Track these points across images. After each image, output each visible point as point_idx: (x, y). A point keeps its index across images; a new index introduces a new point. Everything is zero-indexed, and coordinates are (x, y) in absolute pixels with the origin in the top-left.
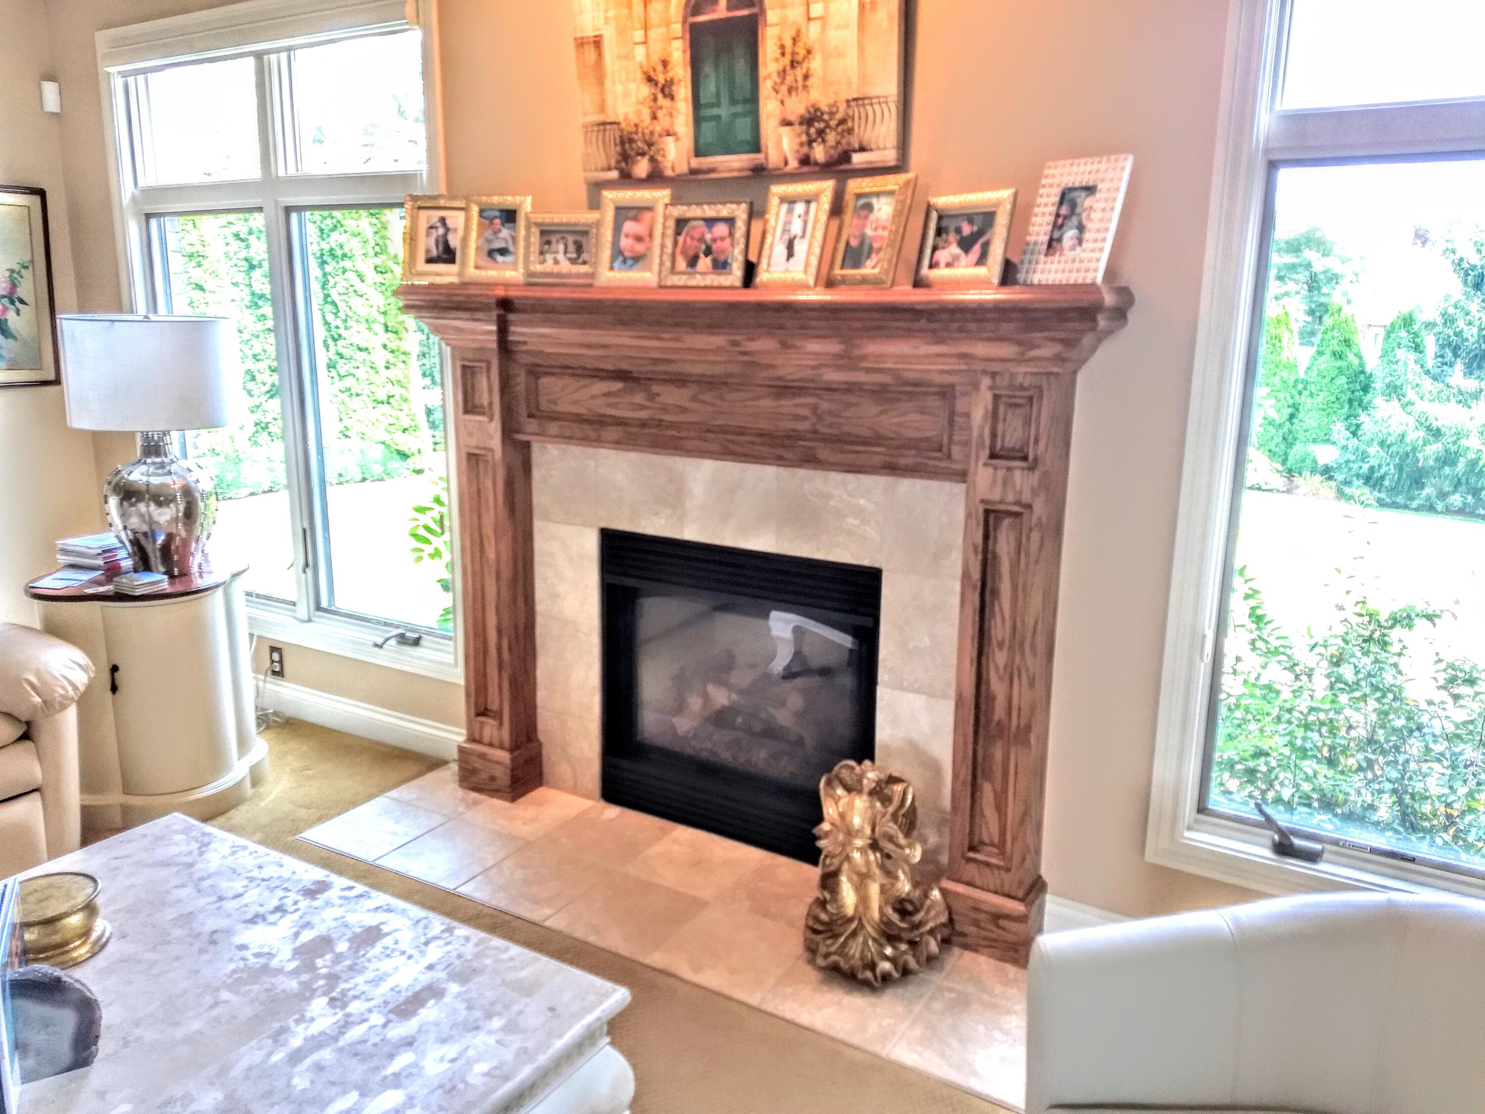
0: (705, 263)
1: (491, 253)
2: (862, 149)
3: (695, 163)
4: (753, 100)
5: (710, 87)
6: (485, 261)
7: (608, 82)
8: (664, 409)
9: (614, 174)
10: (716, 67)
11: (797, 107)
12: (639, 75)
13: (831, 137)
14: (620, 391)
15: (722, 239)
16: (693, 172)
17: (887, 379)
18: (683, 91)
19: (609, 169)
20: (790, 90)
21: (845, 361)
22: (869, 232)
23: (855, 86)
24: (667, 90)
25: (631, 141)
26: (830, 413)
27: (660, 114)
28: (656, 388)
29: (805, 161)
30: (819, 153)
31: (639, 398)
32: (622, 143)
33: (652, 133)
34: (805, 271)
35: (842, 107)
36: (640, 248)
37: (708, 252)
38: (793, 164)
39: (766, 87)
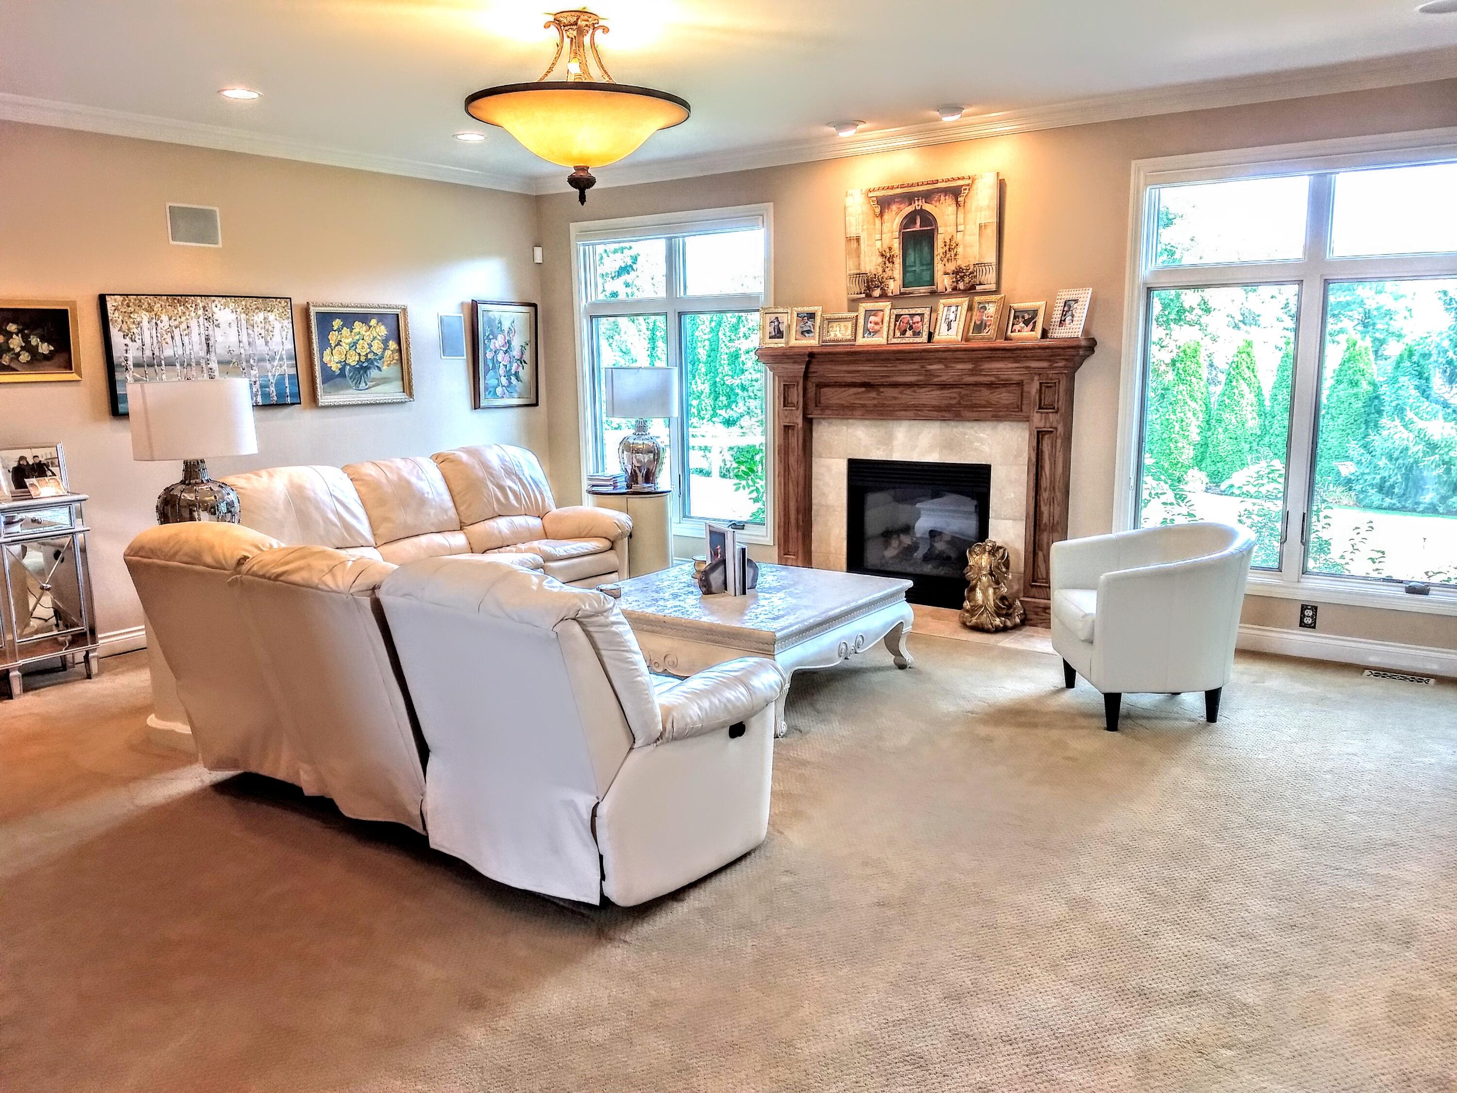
0: (909, 333)
1: (802, 333)
2: (980, 284)
3: (903, 290)
4: (932, 263)
5: (911, 258)
6: (799, 336)
7: (862, 256)
8: (885, 398)
9: (863, 295)
10: (915, 250)
11: (951, 267)
12: (878, 253)
13: (967, 279)
14: (863, 392)
15: (918, 322)
16: (901, 294)
17: (993, 379)
18: (898, 261)
19: (861, 293)
20: (948, 260)
21: (973, 372)
22: (984, 318)
23: (977, 258)
24: (891, 260)
25: (872, 281)
26: (966, 395)
27: (887, 270)
28: (882, 390)
29: (955, 289)
30: (961, 286)
31: (873, 394)
32: (868, 282)
33: (882, 278)
34: (957, 335)
35: (972, 267)
36: (877, 327)
37: (911, 328)
38: (949, 290)
39: (937, 259)
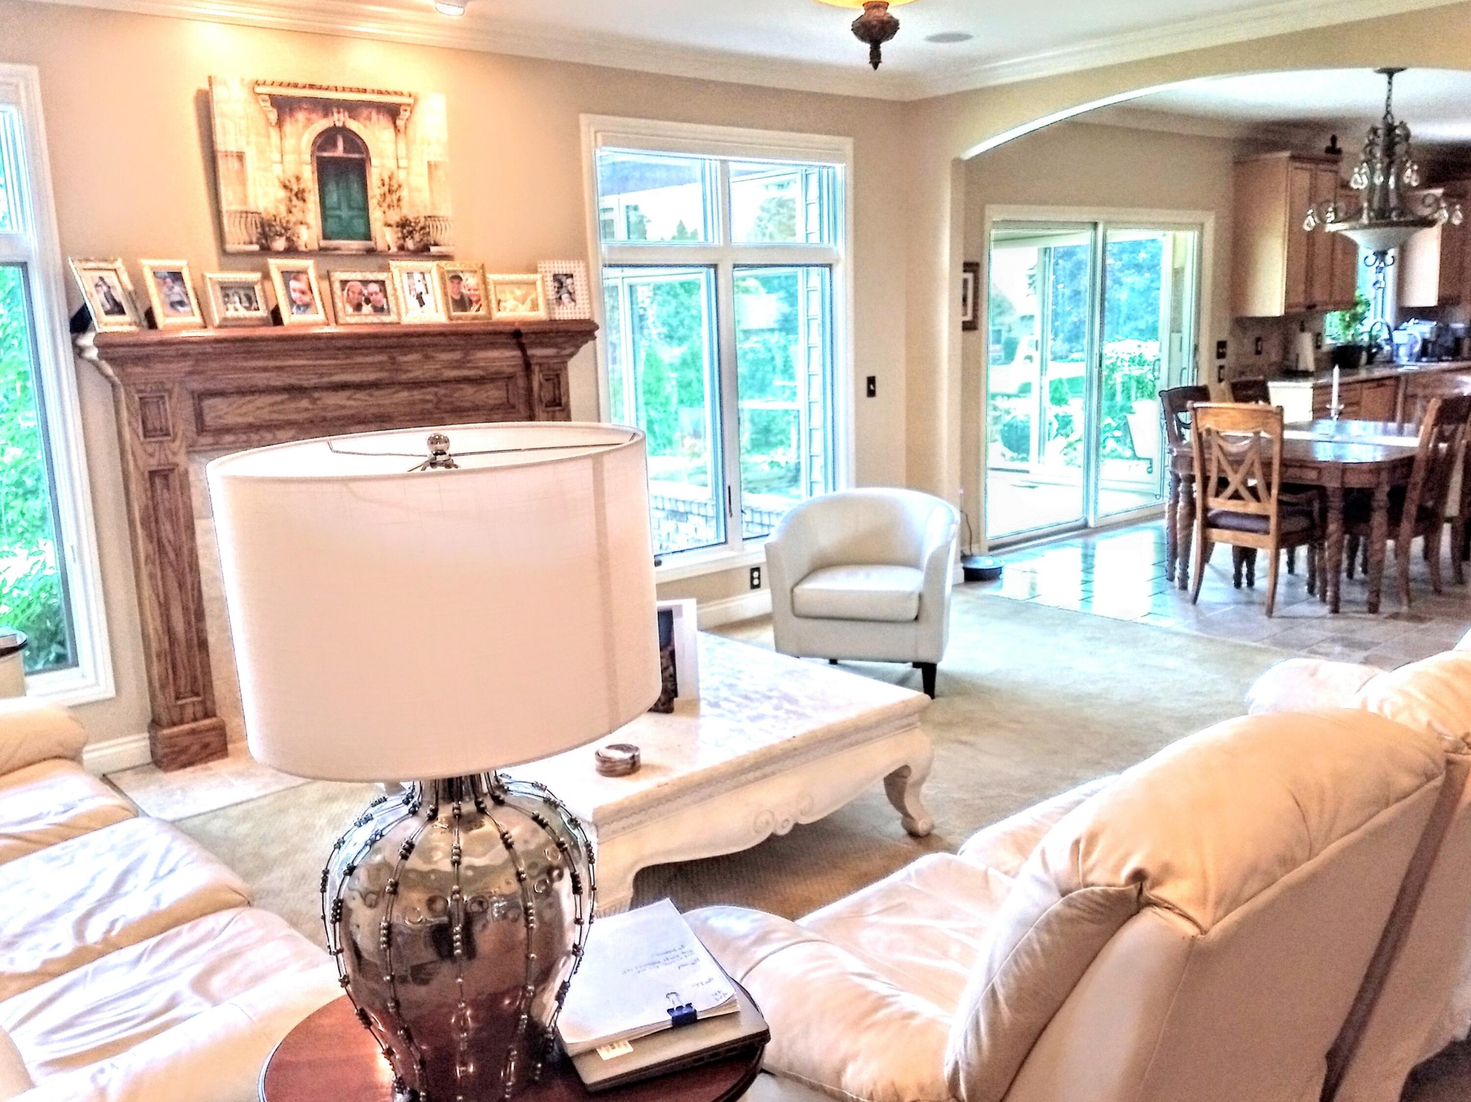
0: (367, 309)
1: (173, 305)
2: (436, 244)
3: (323, 243)
4: (365, 208)
5: (333, 198)
6: (169, 311)
7: (250, 184)
8: (324, 409)
9: (256, 247)
10: (338, 184)
11: (394, 216)
12: (277, 183)
13: (417, 236)
14: (282, 402)
15: (376, 293)
16: (321, 249)
17: (481, 373)
18: (313, 198)
19: (251, 243)
20: (389, 206)
21: (459, 365)
22: (465, 291)
23: (429, 209)
24: (300, 195)
25: (270, 226)
26: (445, 395)
27: (294, 210)
28: (316, 395)
29: (402, 248)
30: (410, 244)
31: (305, 403)
32: (262, 226)
33: (288, 222)
35: (423, 220)
36: (306, 299)
37: (368, 301)
38: (394, 249)
39: (373, 203)
